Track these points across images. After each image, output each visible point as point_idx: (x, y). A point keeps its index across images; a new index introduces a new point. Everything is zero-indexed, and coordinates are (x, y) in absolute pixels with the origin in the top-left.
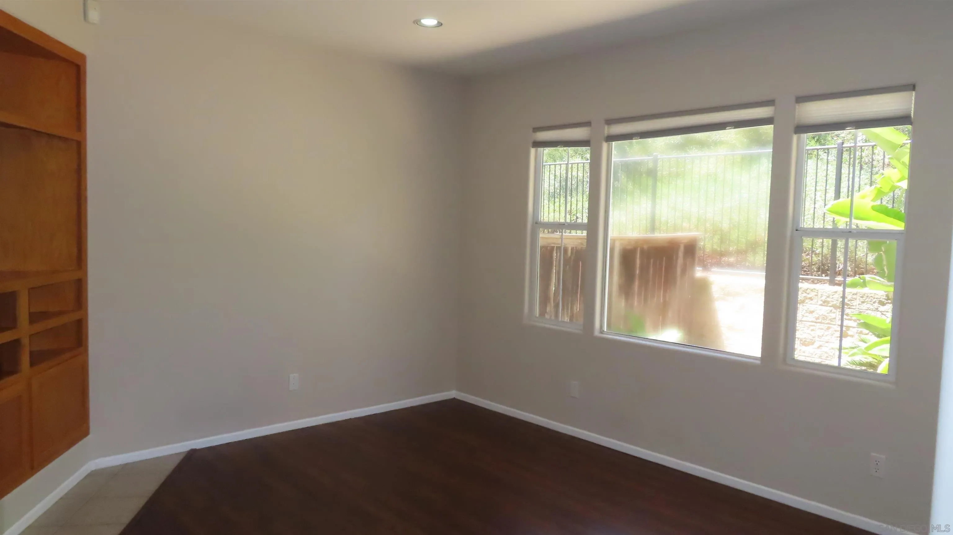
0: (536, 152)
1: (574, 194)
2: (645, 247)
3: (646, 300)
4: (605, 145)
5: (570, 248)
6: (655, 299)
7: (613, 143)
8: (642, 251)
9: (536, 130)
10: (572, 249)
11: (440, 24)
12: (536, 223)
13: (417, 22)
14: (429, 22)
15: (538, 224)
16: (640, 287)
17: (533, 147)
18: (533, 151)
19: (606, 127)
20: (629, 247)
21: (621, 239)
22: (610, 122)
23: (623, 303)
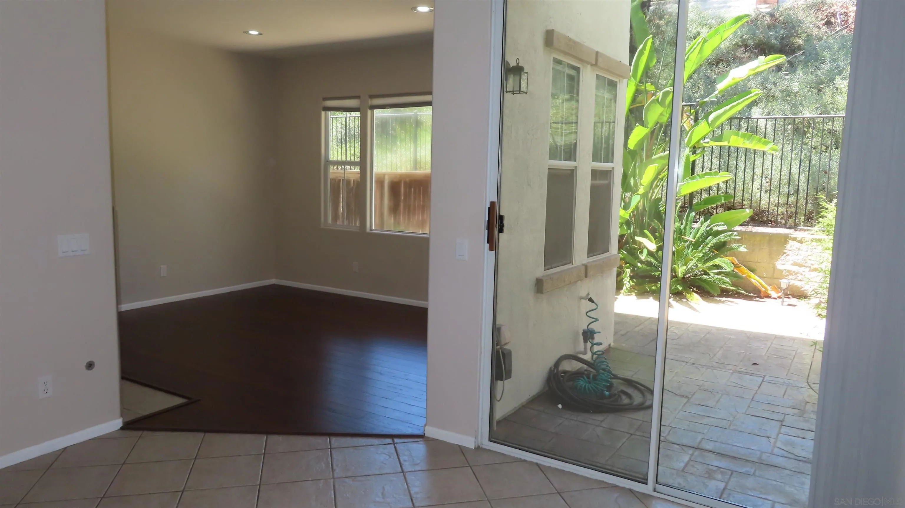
0: (325, 113)
1: (352, 141)
2: (408, 180)
3: (409, 218)
4: (369, 112)
5: (352, 180)
6: (416, 217)
7: (375, 110)
8: (405, 183)
9: (325, 99)
10: (354, 181)
11: (260, 34)
12: (327, 161)
13: (246, 32)
14: (254, 33)
15: (328, 163)
16: (404, 209)
17: (323, 111)
18: (323, 113)
19: (370, 101)
20: (395, 180)
21: (389, 174)
22: (372, 97)
23: (392, 220)
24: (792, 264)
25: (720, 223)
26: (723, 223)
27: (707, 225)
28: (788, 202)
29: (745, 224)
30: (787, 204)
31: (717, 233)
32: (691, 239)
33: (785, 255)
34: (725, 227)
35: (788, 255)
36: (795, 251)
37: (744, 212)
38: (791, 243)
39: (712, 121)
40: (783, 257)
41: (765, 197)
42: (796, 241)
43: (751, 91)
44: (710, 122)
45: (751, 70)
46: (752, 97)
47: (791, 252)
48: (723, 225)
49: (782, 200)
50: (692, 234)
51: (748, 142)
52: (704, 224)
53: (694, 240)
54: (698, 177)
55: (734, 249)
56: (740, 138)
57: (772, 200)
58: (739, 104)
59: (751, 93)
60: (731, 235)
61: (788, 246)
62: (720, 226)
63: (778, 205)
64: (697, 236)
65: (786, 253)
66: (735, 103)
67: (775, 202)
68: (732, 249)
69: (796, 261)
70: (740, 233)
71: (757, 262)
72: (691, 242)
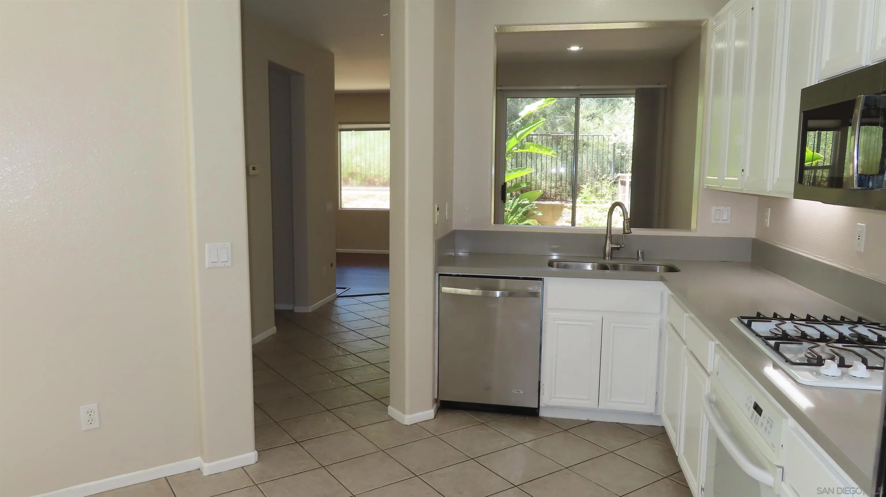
24: (566, 222)
25: (525, 199)
26: (527, 199)
27: (518, 201)
28: (556, 185)
29: (538, 200)
30: (556, 187)
31: (523, 206)
32: (509, 209)
33: (562, 217)
34: (527, 202)
35: (563, 216)
36: (566, 214)
37: (538, 192)
38: (565, 209)
39: (519, 137)
40: (560, 218)
41: (543, 183)
42: (567, 208)
43: (539, 119)
44: (517, 137)
45: (539, 106)
46: (540, 123)
47: (564, 214)
48: (527, 200)
49: (553, 185)
50: (509, 207)
51: (539, 149)
52: (516, 200)
53: (511, 210)
54: (513, 171)
55: (535, 214)
56: (535, 147)
57: (547, 184)
58: (533, 127)
59: (540, 121)
60: (533, 206)
61: (563, 212)
62: (526, 201)
63: (551, 188)
64: (513, 208)
65: (562, 215)
66: (531, 126)
67: (549, 186)
68: (534, 214)
69: (568, 220)
70: (537, 205)
71: (546, 222)
72: (509, 211)
